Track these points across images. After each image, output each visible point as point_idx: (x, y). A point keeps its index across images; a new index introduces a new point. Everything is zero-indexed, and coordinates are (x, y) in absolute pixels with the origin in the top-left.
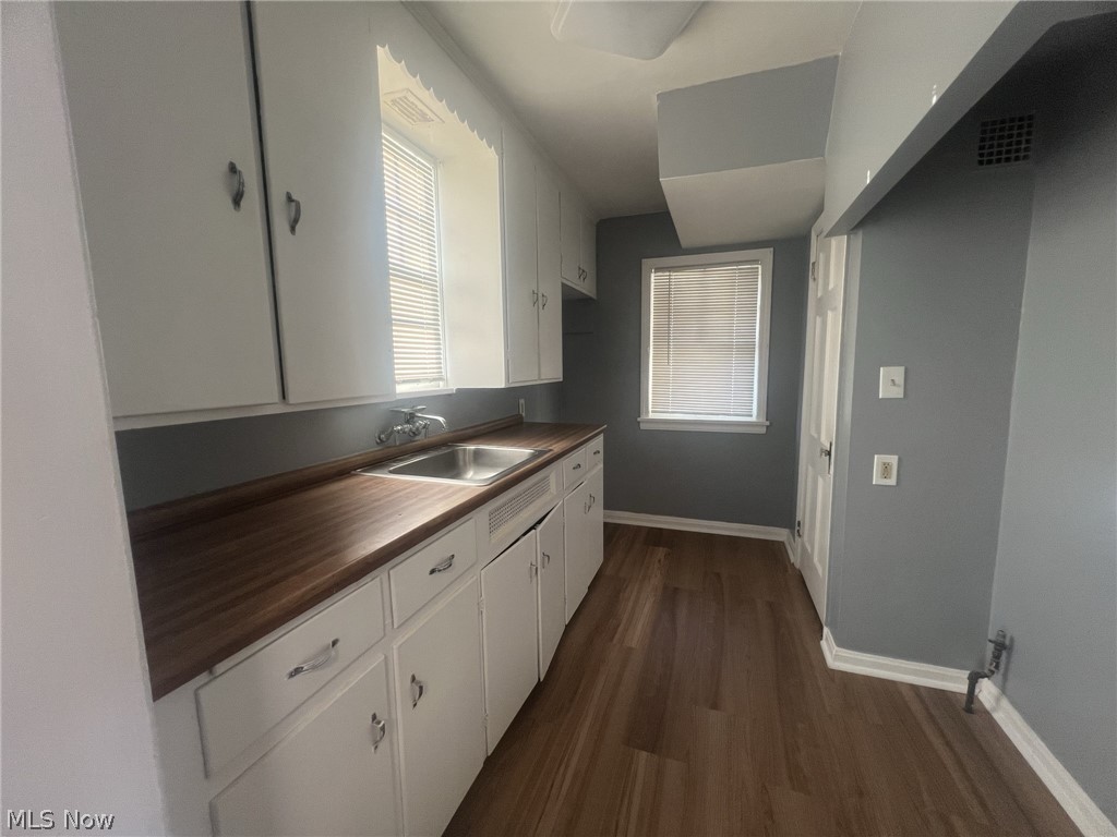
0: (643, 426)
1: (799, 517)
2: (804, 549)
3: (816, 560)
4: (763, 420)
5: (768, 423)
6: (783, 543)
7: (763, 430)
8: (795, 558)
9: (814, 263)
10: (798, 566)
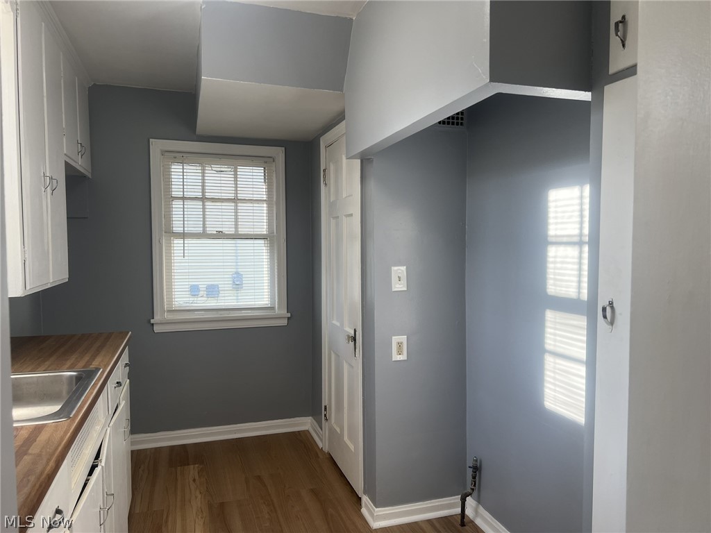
0: (157, 329)
1: (325, 402)
2: (332, 431)
3: (346, 438)
4: (284, 312)
5: (289, 315)
6: (308, 431)
7: (285, 322)
8: (322, 444)
9: (324, 170)
10: (326, 449)
